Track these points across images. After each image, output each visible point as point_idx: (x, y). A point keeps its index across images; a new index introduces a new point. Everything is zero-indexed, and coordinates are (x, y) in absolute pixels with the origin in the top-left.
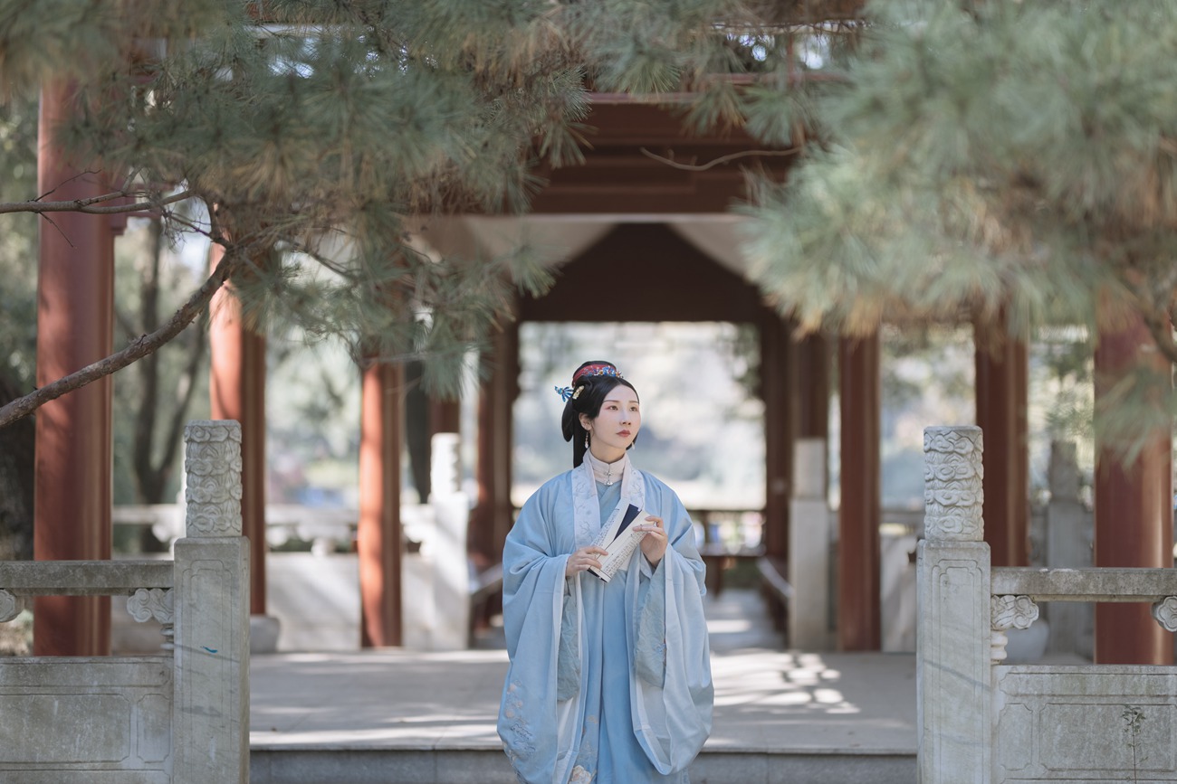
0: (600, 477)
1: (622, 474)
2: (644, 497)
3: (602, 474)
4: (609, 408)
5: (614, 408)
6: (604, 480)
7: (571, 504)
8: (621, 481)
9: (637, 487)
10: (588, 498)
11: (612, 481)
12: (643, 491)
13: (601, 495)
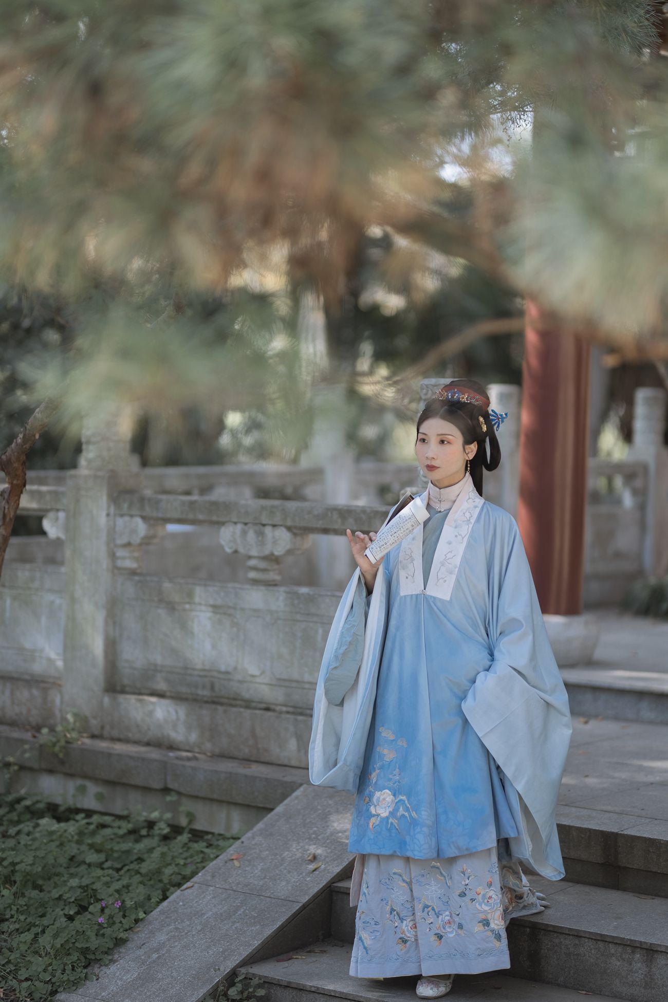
1: (455, 500)
4: (420, 440)
5: (424, 440)
8: (451, 508)
9: (468, 515)
12: (474, 519)
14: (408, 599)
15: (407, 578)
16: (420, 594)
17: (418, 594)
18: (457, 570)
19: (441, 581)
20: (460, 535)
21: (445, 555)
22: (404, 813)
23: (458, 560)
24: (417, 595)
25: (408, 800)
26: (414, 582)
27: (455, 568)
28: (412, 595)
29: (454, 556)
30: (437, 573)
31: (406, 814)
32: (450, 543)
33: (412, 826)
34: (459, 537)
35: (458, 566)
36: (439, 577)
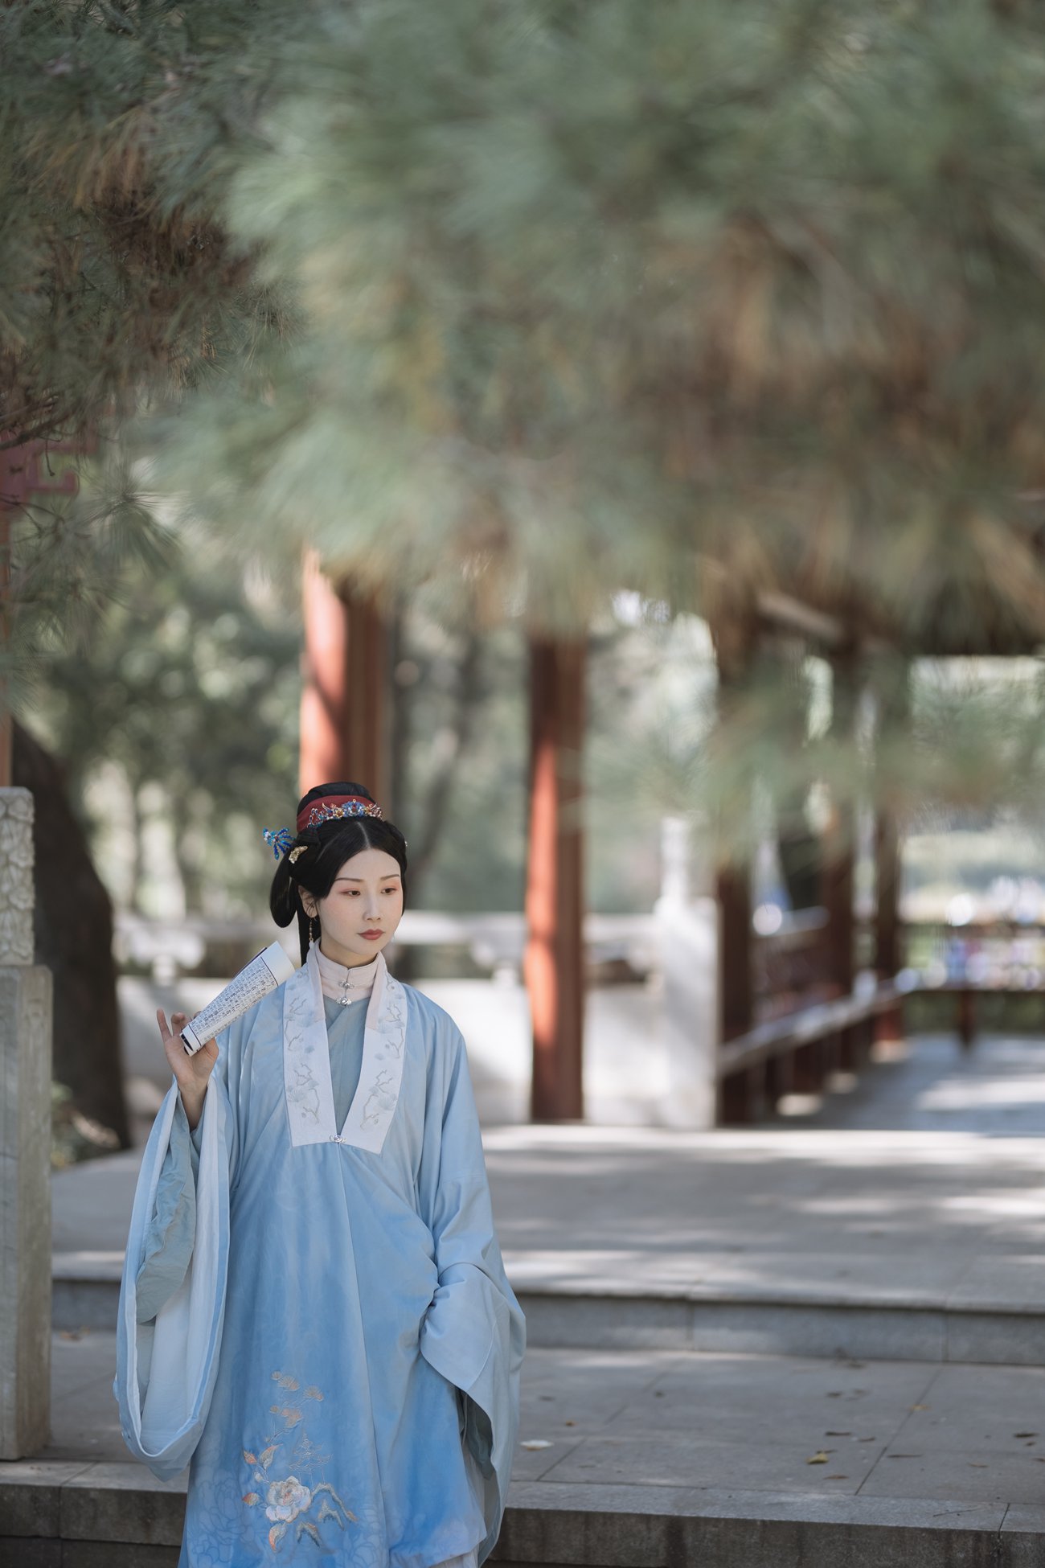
0: (331, 988)
1: (372, 987)
2: (404, 1029)
3: (334, 984)
4: (345, 893)
5: (355, 893)
6: (338, 995)
7: (280, 1036)
8: (368, 998)
9: (395, 1012)
10: (308, 1024)
11: (352, 997)
12: (404, 1018)
13: (330, 1022)
14: (309, 1153)
15: (304, 1115)
16: (331, 1143)
17: (326, 1143)
18: (395, 1102)
19: (371, 1121)
20: (393, 1044)
21: (377, 1078)
22: (331, 1512)
23: (396, 1086)
24: (324, 1145)
25: (337, 1490)
26: (318, 1122)
27: (394, 1100)
28: (315, 1145)
29: (391, 1079)
30: (364, 1108)
31: (334, 1513)
32: (380, 1057)
33: (347, 1534)
34: (392, 1048)
35: (398, 1096)
36: (367, 1115)
